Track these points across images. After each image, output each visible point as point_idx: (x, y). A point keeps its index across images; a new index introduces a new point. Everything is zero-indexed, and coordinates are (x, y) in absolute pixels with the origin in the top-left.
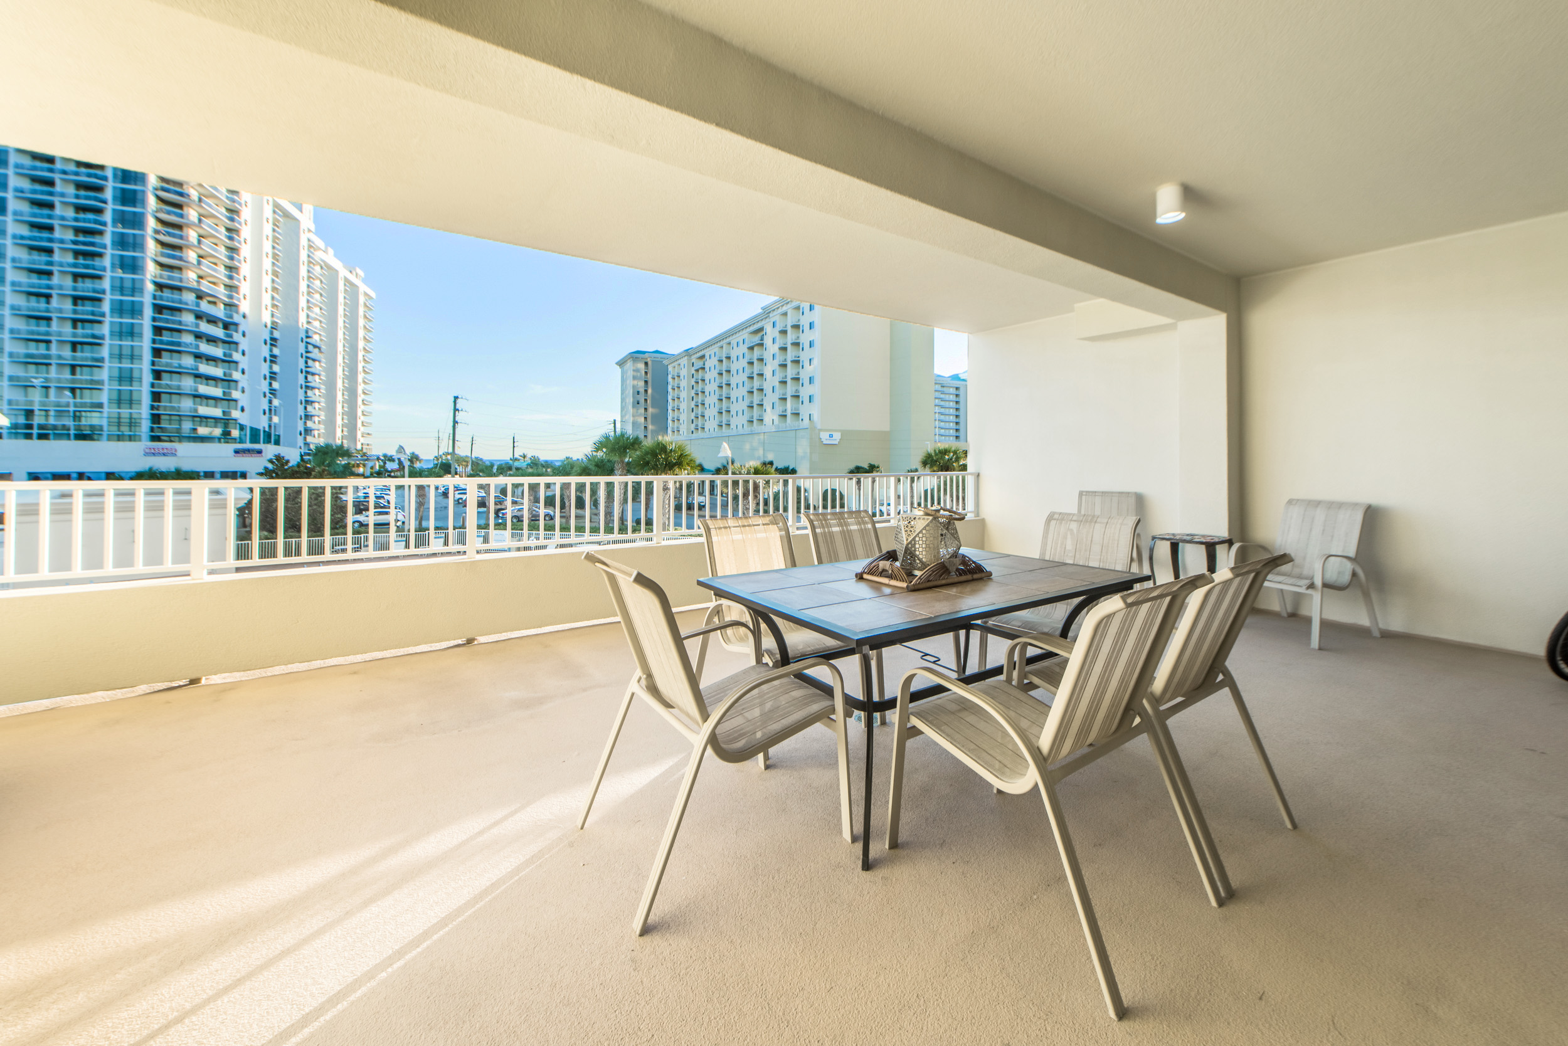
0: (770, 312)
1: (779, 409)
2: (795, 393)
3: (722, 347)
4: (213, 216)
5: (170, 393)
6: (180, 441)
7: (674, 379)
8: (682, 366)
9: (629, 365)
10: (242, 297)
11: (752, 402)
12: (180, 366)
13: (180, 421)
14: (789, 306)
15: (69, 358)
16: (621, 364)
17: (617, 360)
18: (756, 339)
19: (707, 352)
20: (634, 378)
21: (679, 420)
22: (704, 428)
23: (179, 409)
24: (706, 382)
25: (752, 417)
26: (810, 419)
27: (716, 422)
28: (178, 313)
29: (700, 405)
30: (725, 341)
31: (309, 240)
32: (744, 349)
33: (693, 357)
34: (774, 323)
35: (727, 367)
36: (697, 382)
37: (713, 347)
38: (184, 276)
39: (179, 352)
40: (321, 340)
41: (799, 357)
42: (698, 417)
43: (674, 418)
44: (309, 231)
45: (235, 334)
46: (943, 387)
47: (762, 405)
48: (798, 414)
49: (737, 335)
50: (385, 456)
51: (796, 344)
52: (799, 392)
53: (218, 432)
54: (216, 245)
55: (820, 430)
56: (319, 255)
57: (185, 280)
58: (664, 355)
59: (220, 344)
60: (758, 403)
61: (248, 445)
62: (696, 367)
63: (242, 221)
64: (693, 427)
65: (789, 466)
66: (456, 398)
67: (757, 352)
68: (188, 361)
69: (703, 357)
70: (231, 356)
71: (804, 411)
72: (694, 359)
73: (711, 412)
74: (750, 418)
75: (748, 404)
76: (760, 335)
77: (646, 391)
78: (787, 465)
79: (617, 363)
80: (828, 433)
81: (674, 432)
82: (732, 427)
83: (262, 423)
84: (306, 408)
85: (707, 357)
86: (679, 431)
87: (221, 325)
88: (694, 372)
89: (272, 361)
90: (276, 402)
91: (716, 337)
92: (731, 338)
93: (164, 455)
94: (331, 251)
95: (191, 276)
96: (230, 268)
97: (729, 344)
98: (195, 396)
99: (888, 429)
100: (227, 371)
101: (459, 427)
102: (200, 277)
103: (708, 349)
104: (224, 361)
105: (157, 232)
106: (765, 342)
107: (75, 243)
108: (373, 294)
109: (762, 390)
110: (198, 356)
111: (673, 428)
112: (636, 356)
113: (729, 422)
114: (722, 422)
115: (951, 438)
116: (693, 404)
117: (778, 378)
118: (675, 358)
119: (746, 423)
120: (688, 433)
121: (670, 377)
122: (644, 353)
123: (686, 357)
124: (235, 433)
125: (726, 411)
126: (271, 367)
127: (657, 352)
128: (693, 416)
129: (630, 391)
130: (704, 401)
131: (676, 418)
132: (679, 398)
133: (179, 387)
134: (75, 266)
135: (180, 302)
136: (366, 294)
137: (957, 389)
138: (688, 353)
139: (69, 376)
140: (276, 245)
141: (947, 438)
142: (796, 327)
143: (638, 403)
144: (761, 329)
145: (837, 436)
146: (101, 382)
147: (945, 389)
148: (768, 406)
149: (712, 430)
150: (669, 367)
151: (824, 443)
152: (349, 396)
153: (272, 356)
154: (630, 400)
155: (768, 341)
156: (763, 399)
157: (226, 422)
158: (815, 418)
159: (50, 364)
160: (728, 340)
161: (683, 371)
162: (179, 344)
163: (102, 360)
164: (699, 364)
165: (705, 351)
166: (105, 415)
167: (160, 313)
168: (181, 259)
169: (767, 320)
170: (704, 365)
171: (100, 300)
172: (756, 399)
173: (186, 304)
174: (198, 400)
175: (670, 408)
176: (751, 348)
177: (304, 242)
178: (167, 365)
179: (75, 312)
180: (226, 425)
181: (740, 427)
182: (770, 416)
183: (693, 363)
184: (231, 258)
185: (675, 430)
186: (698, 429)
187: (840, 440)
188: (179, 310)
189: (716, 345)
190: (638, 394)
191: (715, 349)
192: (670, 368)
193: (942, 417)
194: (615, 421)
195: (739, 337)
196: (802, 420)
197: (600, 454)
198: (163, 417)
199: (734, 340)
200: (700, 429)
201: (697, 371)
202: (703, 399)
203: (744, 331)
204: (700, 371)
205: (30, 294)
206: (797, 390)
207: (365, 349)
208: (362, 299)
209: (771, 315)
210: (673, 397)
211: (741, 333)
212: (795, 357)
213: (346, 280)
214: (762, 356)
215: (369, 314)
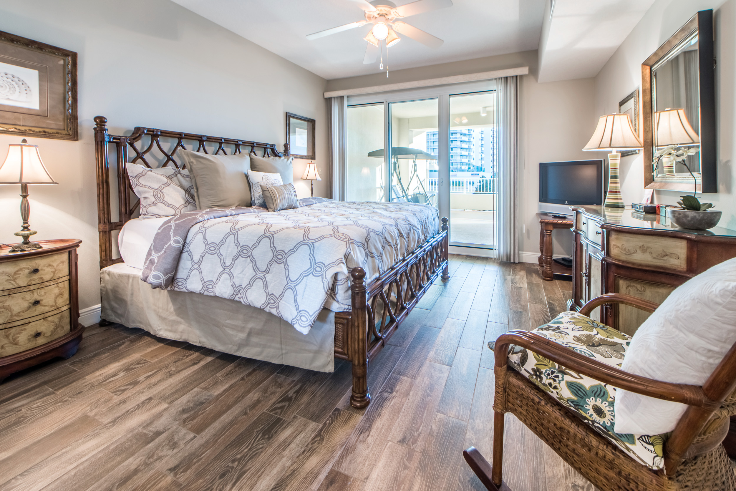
6: (457, 171)
13: (457, 164)
53: (467, 168)
61: (475, 172)
83: (479, 164)
90: (483, 155)
124: (472, 168)
157: (469, 164)
178: (454, 145)
180: (469, 165)
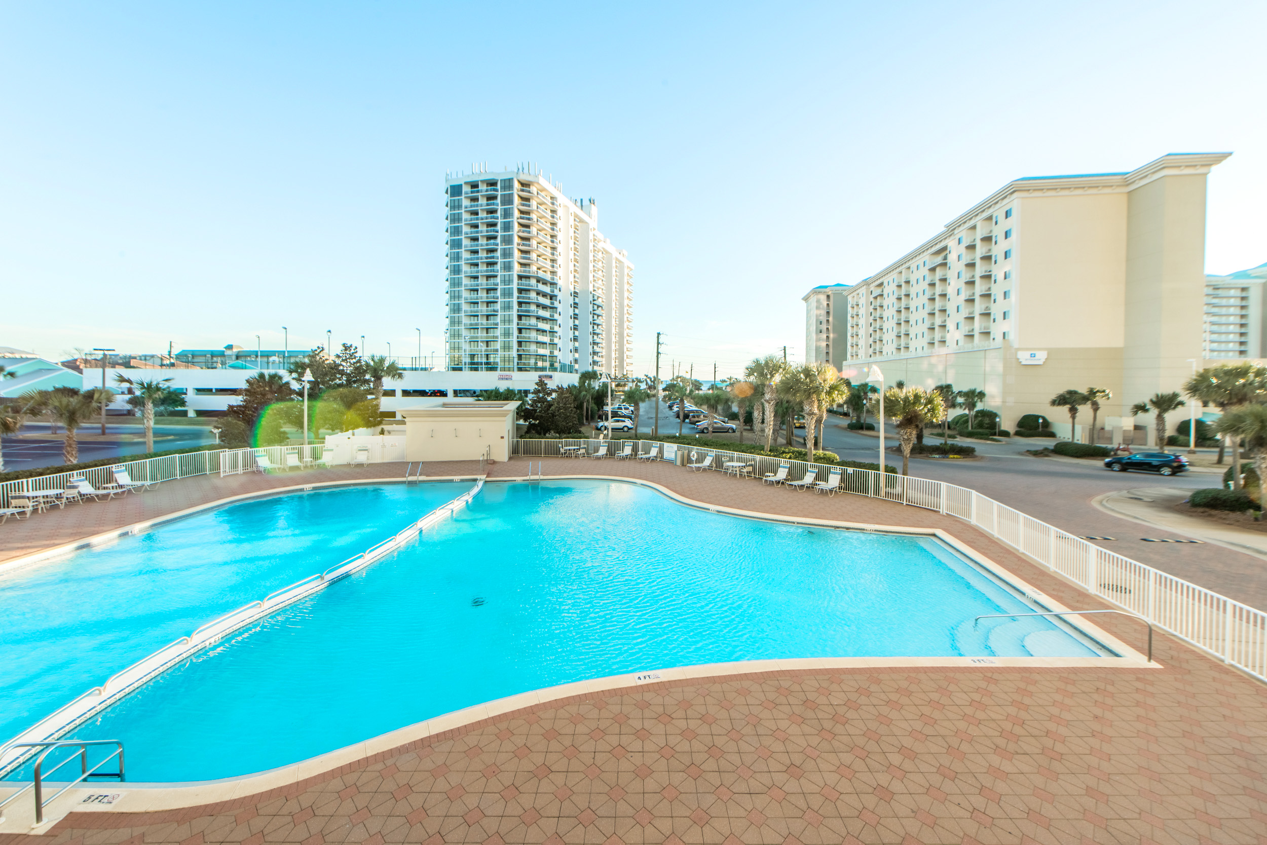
0: (955, 229)
1: (965, 328)
2: (985, 310)
3: (901, 273)
4: (544, 229)
5: (526, 342)
7: (853, 307)
8: (861, 295)
9: (813, 299)
10: (558, 278)
11: (933, 324)
12: (530, 325)
13: (530, 358)
14: (978, 218)
15: (485, 324)
16: (806, 299)
17: (803, 297)
18: (939, 259)
19: (885, 280)
20: (818, 308)
21: (857, 345)
22: (882, 352)
23: (529, 351)
24: (884, 308)
25: (933, 339)
26: (1004, 337)
27: (895, 345)
28: (528, 292)
29: (878, 330)
30: (904, 266)
31: (594, 235)
32: (925, 271)
33: (872, 285)
34: (959, 239)
35: (906, 291)
36: (875, 309)
37: (892, 273)
38: (531, 269)
39: (529, 316)
40: (603, 301)
41: (990, 271)
42: (876, 342)
43: (853, 344)
44: (594, 229)
45: (555, 302)
46: (1218, 289)
47: (945, 326)
48: (988, 333)
49: (917, 258)
50: (637, 379)
51: (987, 258)
52: (990, 310)
54: (546, 247)
55: (1018, 349)
56: (600, 245)
57: (531, 272)
58: (847, 287)
59: (549, 310)
60: (940, 324)
62: (874, 295)
63: (558, 229)
64: (871, 351)
65: (975, 390)
66: (659, 334)
67: (939, 273)
68: (533, 321)
69: (881, 284)
70: (553, 316)
71: (997, 330)
72: (872, 287)
73: (889, 336)
74: (931, 340)
75: (929, 326)
76: (943, 255)
77: (828, 321)
78: (973, 387)
79: (803, 299)
80: (1029, 353)
81: (853, 356)
82: (910, 349)
84: (593, 348)
85: (885, 284)
86: (857, 355)
87: (549, 298)
88: (872, 299)
89: (575, 318)
91: (895, 264)
92: (910, 262)
93: (507, 379)
94: (608, 241)
95: (534, 268)
96: (553, 261)
97: (909, 268)
98: (537, 343)
99: (1119, 343)
100: (552, 326)
101: (661, 357)
102: (539, 269)
103: (886, 277)
104: (551, 320)
105: (518, 244)
106: (949, 261)
107: (487, 258)
108: (632, 266)
109: (945, 311)
110: (538, 318)
111: (852, 353)
112: (817, 291)
113: (908, 344)
114: (900, 345)
115: (1231, 354)
116: (871, 330)
117: (964, 295)
118: (855, 289)
119: (926, 346)
120: (866, 357)
121: (849, 306)
122: (826, 287)
123: (865, 287)
124: (556, 365)
125: (905, 334)
126: (574, 322)
127: (838, 285)
128: (871, 340)
129: (813, 321)
130: (882, 326)
131: (855, 343)
132: (857, 325)
133: (529, 338)
134: (487, 271)
135: (529, 285)
136: (628, 267)
137: (1244, 289)
138: (866, 283)
139: (485, 335)
140: (576, 242)
141: (1223, 354)
142: (987, 239)
143: (821, 332)
144: (945, 249)
145: (1041, 356)
146: (497, 337)
147: (1220, 292)
148: (951, 326)
149: (890, 353)
150: (848, 297)
151: (1024, 363)
152: (619, 338)
153: (574, 314)
154: (813, 328)
155: (952, 258)
156: (945, 320)
157: (551, 358)
158: (1011, 337)
159: (478, 329)
160: (907, 265)
161: (862, 301)
162: (528, 311)
163: (497, 324)
164: (877, 292)
165: (883, 278)
166: (499, 356)
167: (521, 293)
168: (529, 259)
169: (952, 238)
170: (882, 292)
171: (496, 289)
172: (938, 321)
173: (532, 286)
174: (538, 345)
175: (849, 335)
176: (933, 270)
177: (591, 237)
178: (524, 324)
179: (487, 298)
181: (920, 349)
182: (954, 335)
183: (871, 292)
184: (553, 254)
185: (854, 354)
186: (875, 353)
187: (1046, 359)
188: (529, 290)
189: (895, 272)
190: (821, 324)
191: (894, 275)
192: (850, 298)
193: (1215, 328)
194: (785, 347)
195: (919, 261)
196: (994, 339)
197: (752, 378)
198: (523, 356)
199: (913, 264)
200: (877, 353)
201: (876, 298)
202: (881, 324)
203: (925, 254)
204: (878, 298)
205: (471, 290)
206: (987, 307)
207: (628, 305)
208: (626, 271)
209: (956, 231)
210: (852, 324)
211: (921, 256)
212: (986, 271)
213: (617, 259)
214: (945, 275)
215: (631, 281)
